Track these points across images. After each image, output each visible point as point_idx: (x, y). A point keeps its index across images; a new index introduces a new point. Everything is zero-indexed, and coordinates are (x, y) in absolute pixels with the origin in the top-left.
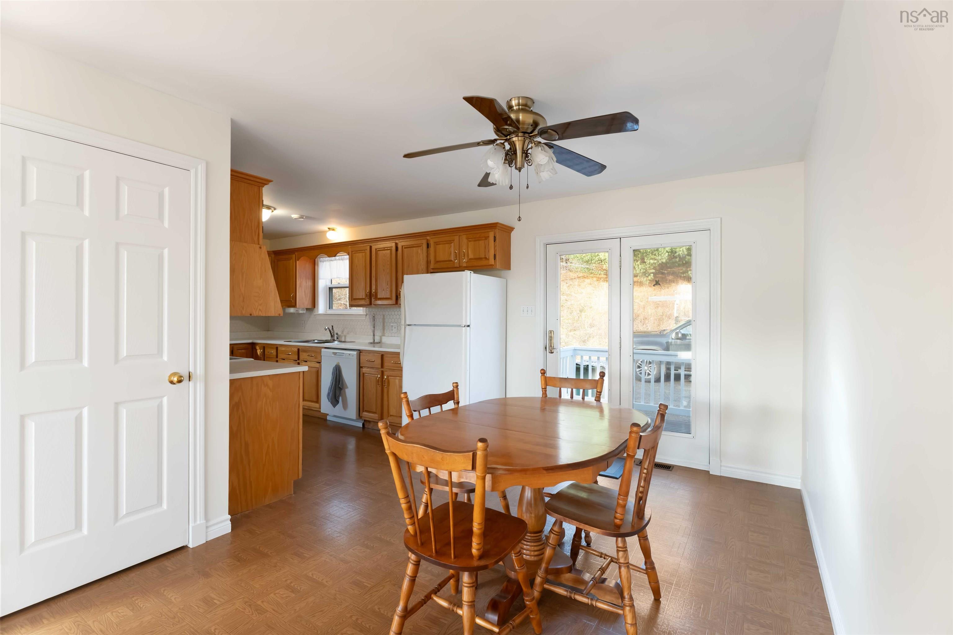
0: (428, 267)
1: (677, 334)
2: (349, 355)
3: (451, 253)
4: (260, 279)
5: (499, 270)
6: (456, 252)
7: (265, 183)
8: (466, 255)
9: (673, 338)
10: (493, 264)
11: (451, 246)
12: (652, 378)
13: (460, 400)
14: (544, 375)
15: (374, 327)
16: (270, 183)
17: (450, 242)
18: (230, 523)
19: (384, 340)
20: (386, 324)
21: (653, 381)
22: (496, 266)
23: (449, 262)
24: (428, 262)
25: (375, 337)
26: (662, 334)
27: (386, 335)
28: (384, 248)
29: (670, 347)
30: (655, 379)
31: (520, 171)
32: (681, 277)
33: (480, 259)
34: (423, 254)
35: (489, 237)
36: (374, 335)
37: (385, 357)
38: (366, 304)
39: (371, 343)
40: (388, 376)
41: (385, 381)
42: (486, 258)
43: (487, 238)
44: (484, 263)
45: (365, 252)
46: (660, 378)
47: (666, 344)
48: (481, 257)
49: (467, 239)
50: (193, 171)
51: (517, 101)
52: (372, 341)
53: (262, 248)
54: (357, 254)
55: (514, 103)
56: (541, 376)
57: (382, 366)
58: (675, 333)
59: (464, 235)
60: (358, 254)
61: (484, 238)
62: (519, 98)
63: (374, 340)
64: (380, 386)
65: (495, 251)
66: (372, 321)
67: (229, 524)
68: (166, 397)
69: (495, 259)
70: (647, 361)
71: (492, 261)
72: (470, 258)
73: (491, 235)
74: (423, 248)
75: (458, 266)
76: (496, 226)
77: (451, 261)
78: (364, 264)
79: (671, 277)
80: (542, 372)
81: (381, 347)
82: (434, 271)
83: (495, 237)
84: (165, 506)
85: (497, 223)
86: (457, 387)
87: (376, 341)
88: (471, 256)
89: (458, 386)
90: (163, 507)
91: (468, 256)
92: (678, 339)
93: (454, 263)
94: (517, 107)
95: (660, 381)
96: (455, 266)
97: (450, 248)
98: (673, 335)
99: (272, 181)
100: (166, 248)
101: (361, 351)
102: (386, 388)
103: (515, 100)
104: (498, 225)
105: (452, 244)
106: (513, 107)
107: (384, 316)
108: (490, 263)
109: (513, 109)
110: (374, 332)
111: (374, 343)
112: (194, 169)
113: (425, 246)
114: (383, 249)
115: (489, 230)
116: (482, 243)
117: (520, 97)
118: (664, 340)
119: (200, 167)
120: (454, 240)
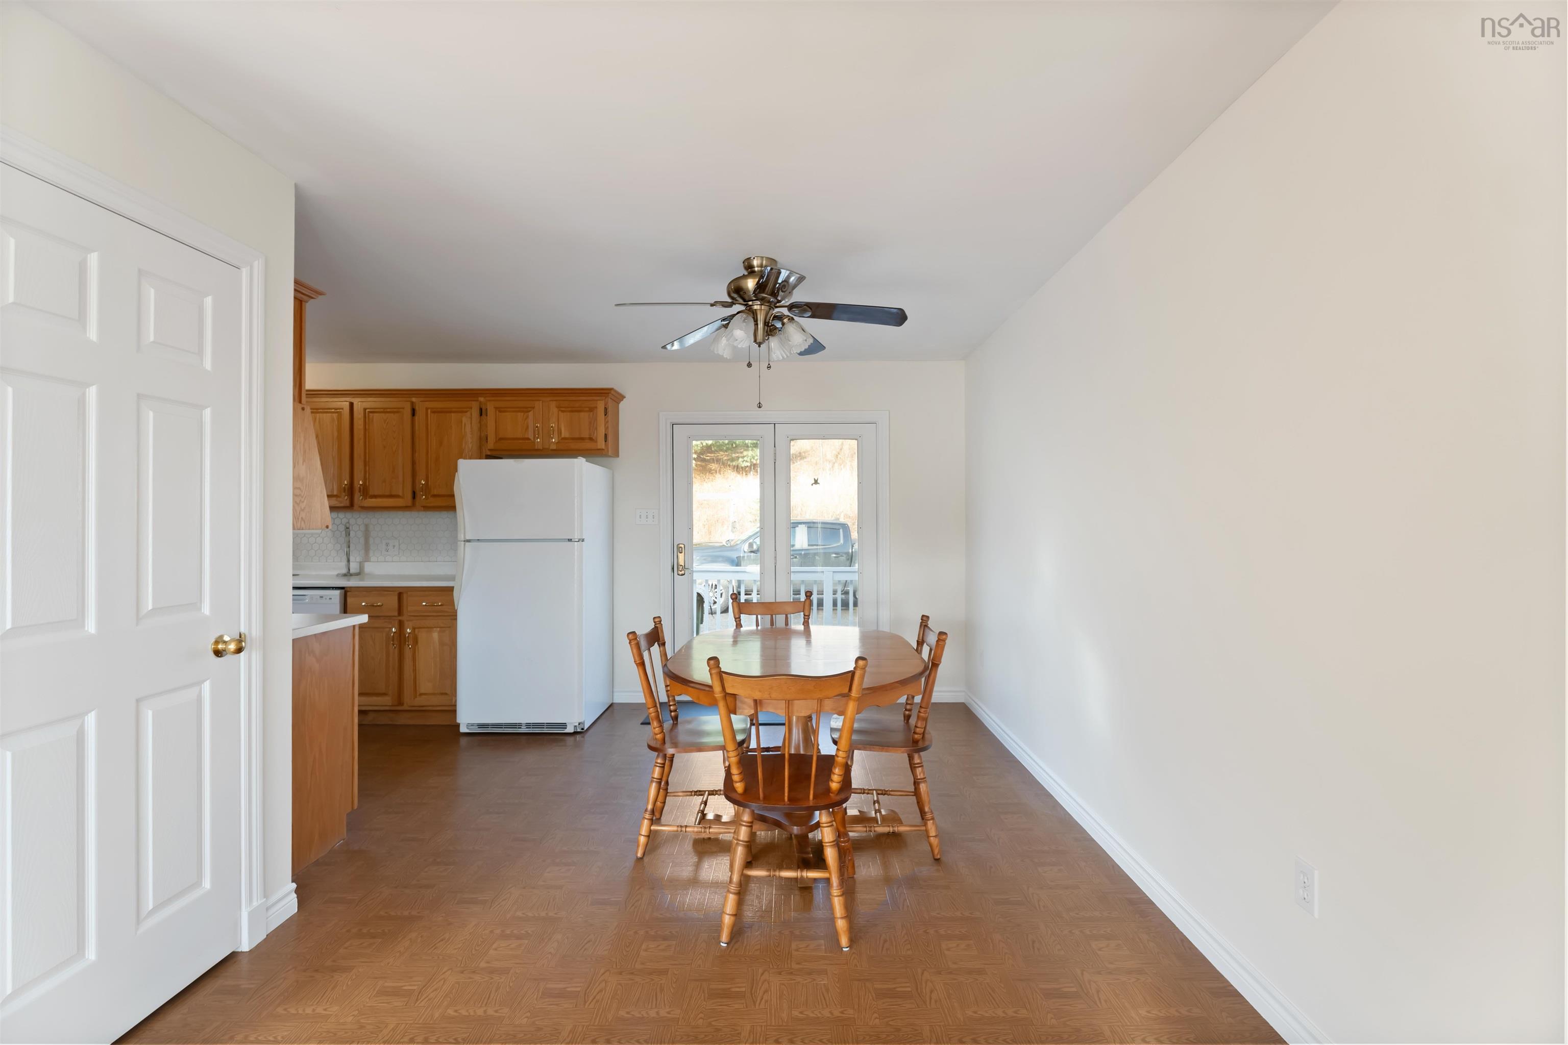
0: (480, 448)
1: (751, 545)
2: (321, 597)
3: (528, 427)
4: (303, 464)
5: (611, 457)
6: (537, 427)
7: (312, 296)
8: (556, 433)
9: (746, 550)
10: (604, 448)
11: (527, 417)
12: (718, 608)
13: (666, 640)
14: (736, 601)
15: (349, 547)
16: (320, 297)
17: (526, 410)
18: (296, 896)
19: (369, 568)
20: (371, 541)
21: (718, 611)
22: (608, 451)
23: (524, 441)
24: (483, 440)
25: (351, 563)
26: (732, 548)
27: (373, 559)
28: (385, 409)
29: (742, 563)
30: (721, 608)
31: (759, 346)
32: (729, 465)
33: (582, 439)
34: (471, 423)
35: (596, 407)
36: (349, 561)
37: (405, 596)
38: (342, 505)
39: (345, 575)
40: (414, 629)
41: (408, 636)
42: (591, 439)
43: (592, 410)
44: (588, 445)
45: (337, 412)
46: (728, 608)
47: (736, 560)
48: (582, 436)
49: (558, 407)
50: (245, 272)
51: (759, 262)
52: (344, 571)
53: (305, 409)
54: (318, 415)
55: (755, 263)
56: (733, 602)
57: (400, 611)
58: (748, 543)
59: (552, 401)
60: (321, 414)
61: (588, 409)
62: (762, 257)
63: (349, 570)
64: (395, 648)
65: (607, 428)
66: (344, 536)
67: (293, 899)
68: (208, 682)
69: (606, 441)
70: (712, 585)
71: (601, 444)
72: (563, 436)
73: (601, 406)
74: (471, 414)
75: (542, 448)
76: (609, 393)
77: (528, 439)
78: (336, 434)
79: (714, 466)
80: (734, 597)
81: (362, 580)
82: (494, 453)
83: (606, 409)
84: (207, 884)
85: (611, 389)
86: (660, 623)
87: (352, 571)
88: (565, 434)
89: (661, 621)
90: (203, 886)
91: (560, 432)
92: (752, 552)
93: (534, 442)
94: (759, 269)
95: (728, 612)
96: (536, 448)
97: (526, 419)
98: (746, 547)
99: (324, 295)
100: (206, 407)
101: (348, 589)
102: (410, 648)
103: (757, 260)
104: (612, 392)
105: (531, 414)
106: (753, 267)
107: (367, 526)
108: (599, 447)
109: (753, 269)
110: (348, 555)
111: (348, 575)
112: (249, 267)
113: (475, 413)
114: (382, 410)
115: (598, 398)
116: (584, 416)
117: (764, 258)
118: (734, 555)
119: (256, 263)
120: (533, 408)
